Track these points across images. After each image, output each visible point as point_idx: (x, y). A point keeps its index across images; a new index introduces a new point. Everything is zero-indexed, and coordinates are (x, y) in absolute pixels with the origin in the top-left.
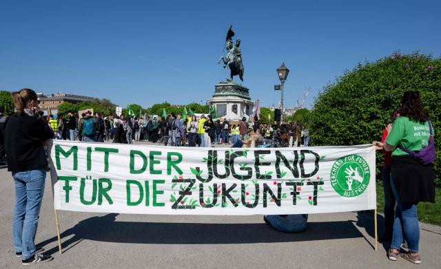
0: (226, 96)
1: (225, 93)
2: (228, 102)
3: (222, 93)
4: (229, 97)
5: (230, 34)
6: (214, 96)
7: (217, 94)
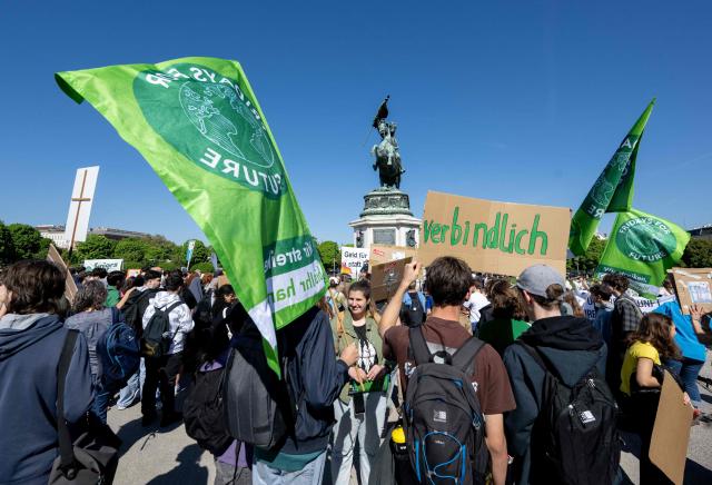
0: (392, 213)
1: (389, 209)
2: (399, 225)
3: (381, 209)
4: (398, 216)
5: (383, 113)
6: (362, 216)
7: (368, 210)
